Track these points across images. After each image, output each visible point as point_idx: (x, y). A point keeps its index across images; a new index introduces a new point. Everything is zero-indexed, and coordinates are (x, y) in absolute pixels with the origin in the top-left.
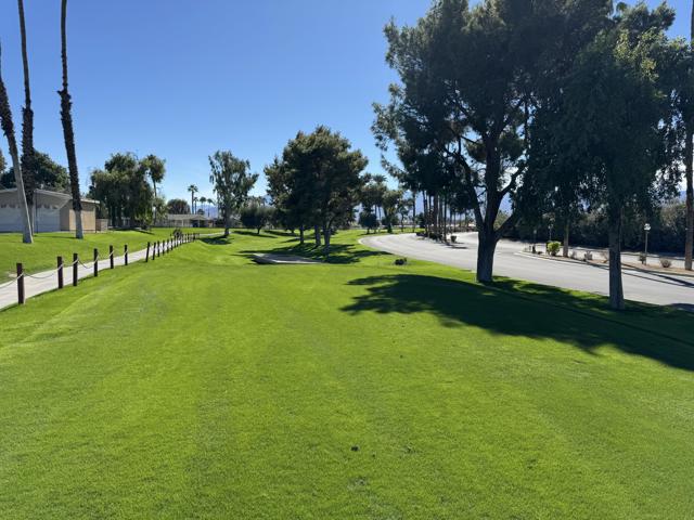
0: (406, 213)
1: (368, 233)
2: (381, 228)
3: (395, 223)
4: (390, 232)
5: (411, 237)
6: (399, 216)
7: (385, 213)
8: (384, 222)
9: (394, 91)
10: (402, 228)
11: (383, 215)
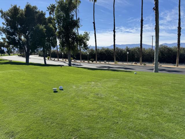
0: (15, 49)
1: (2, 55)
2: (6, 54)
3: (11, 52)
4: (9, 55)
5: (16, 56)
6: (13, 50)
7: (7, 49)
8: (7, 52)
9: (3, 24)
10: (14, 54)
11: (7, 50)
